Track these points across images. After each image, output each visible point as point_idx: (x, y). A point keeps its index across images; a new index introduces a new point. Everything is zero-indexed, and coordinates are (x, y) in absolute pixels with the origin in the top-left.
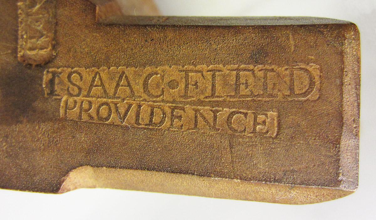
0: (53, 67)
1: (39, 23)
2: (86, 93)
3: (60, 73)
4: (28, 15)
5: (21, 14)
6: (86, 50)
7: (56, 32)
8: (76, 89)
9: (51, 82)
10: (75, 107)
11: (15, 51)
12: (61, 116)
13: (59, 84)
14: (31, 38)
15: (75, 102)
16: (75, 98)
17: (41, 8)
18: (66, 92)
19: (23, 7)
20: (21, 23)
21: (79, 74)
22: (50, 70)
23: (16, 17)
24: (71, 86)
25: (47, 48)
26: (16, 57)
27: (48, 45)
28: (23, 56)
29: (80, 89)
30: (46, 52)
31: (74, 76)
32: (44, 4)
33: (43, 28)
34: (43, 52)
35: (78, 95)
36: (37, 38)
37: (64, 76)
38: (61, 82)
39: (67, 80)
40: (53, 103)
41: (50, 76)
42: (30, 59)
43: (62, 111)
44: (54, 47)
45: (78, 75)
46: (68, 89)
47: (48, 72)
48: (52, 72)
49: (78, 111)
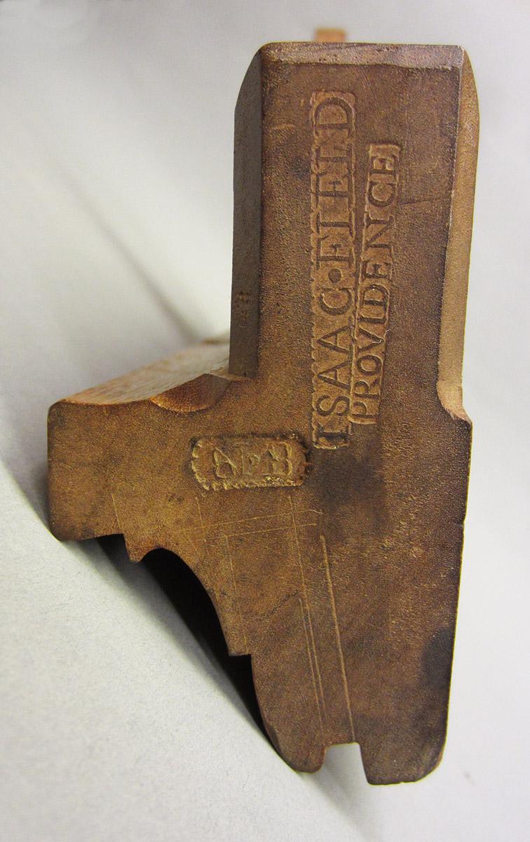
0: (311, 436)
1: (251, 459)
2: (345, 391)
3: (319, 426)
4: (240, 475)
5: (239, 485)
6: (289, 392)
7: (266, 435)
8: (340, 403)
9: (330, 437)
10: (363, 405)
11: (289, 489)
12: (374, 423)
13: (333, 428)
14: (271, 469)
15: (356, 404)
16: (351, 404)
17: (231, 458)
18: (343, 417)
19: (229, 483)
20: (251, 484)
21: (320, 400)
22: (314, 440)
23: (245, 490)
24: (335, 411)
25: (285, 446)
26: (297, 488)
27: (280, 445)
28: (295, 480)
29: (340, 399)
30: (289, 448)
31: (323, 407)
32: (226, 454)
33: (258, 453)
34: (290, 453)
35: (347, 401)
36: (271, 462)
37: (323, 420)
38: (331, 425)
39: (327, 417)
40: (357, 434)
41: (322, 440)
42: (298, 470)
43: (367, 422)
44: (284, 437)
45: (322, 402)
46: (340, 415)
47: (317, 443)
48: (317, 438)
49: (368, 400)
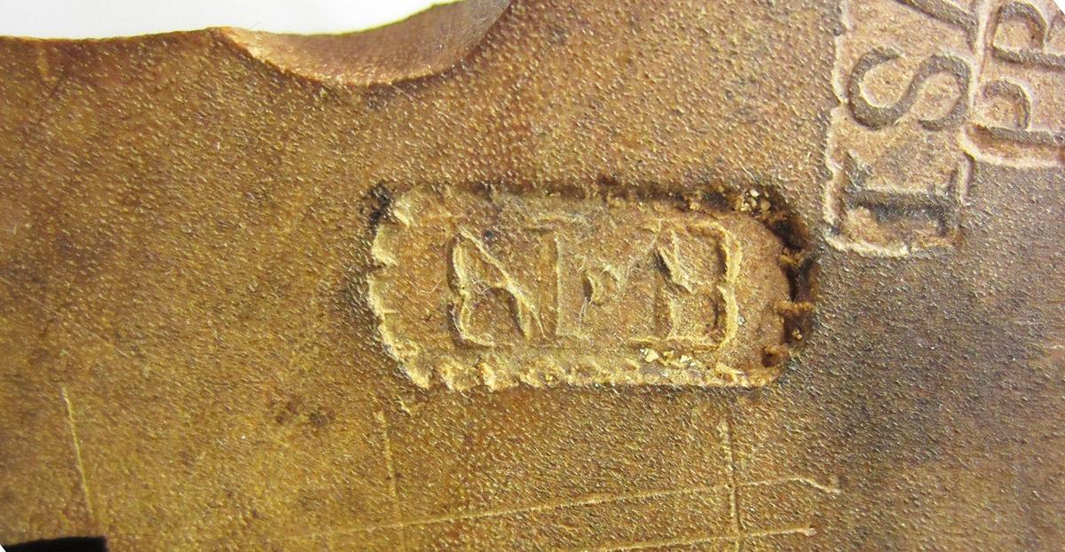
0: (819, 201)
1: (593, 279)
2: (957, 36)
3: (848, 162)
4: (547, 340)
5: (541, 376)
6: (750, 25)
7: (652, 192)
8: (936, 83)
9: (885, 209)
10: (1016, 96)
11: (720, 399)
12: (1053, 163)
13: (900, 177)
14: (661, 322)
15: (990, 91)
16: (974, 88)
17: (518, 272)
18: (942, 136)
19: (506, 365)
20: (585, 371)
21: (862, 65)
22: (830, 216)
23: (561, 393)
24: (915, 111)
25: (718, 238)
26: (753, 394)
27: (703, 234)
28: (744, 365)
29: (935, 65)
30: (733, 247)
31: (871, 91)
32: (500, 255)
33: (617, 258)
34: (735, 263)
35: (960, 73)
36: (665, 293)
37: (866, 145)
38: (893, 164)
39: (882, 134)
40: (989, 202)
41: (857, 218)
42: (759, 331)
43: (1027, 161)
44: (719, 200)
45: (870, 74)
46: (928, 126)
47: (838, 230)
48: (841, 208)
49: (1037, 76)
